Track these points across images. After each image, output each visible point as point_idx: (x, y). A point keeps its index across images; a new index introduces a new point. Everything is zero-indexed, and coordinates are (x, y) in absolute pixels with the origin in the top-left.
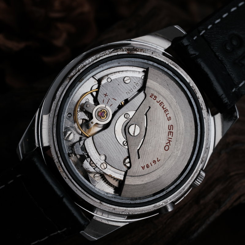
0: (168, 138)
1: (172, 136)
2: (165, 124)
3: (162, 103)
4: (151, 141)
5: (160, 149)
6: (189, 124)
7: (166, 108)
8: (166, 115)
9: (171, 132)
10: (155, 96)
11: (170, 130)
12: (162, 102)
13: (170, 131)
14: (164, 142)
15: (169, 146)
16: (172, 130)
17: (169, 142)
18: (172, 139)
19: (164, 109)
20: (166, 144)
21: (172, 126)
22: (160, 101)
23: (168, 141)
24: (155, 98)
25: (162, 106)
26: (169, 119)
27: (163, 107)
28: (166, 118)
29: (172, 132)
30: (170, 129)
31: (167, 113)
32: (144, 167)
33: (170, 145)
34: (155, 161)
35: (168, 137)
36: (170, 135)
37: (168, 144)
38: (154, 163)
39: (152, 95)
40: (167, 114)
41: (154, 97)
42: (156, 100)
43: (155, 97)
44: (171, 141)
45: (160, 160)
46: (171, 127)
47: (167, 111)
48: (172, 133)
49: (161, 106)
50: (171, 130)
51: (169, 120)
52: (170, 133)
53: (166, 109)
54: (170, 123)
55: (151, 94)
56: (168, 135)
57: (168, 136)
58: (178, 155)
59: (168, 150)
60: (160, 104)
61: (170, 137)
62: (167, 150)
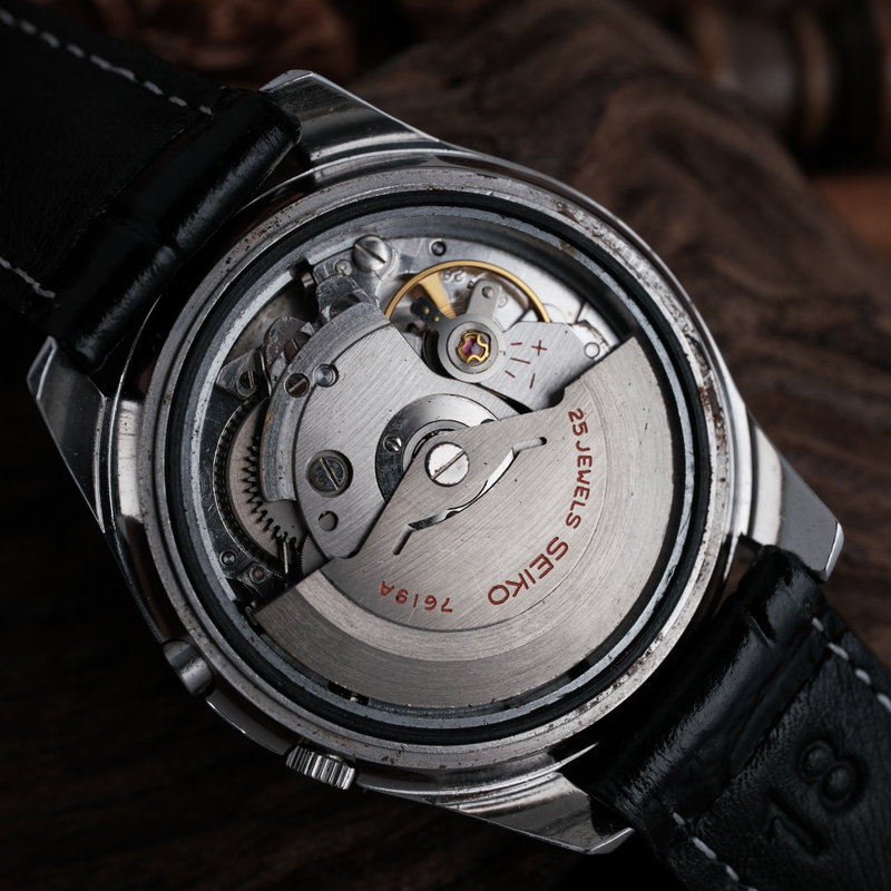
0: (526, 571)
1: (541, 577)
2: (550, 526)
3: (587, 461)
4: (470, 533)
5: (476, 580)
6: (619, 586)
7: (588, 483)
8: (575, 502)
9: (547, 561)
10: (584, 423)
11: (550, 553)
12: (590, 457)
13: (547, 556)
14: (506, 571)
15: (511, 595)
16: (558, 559)
17: (519, 585)
18: (534, 582)
19: (579, 480)
20: (507, 582)
21: (563, 548)
22: (588, 449)
23: (519, 581)
24: (578, 430)
25: (581, 469)
26: (573, 521)
27: (581, 473)
28: (567, 510)
29: (550, 564)
30: (552, 549)
31: (582, 500)
32: (390, 590)
33: (514, 596)
34: (435, 601)
35: (528, 568)
36: (539, 568)
37: (512, 589)
38: (427, 602)
39: (579, 414)
40: (579, 503)
41: (580, 426)
42: (577, 438)
43: (584, 427)
44: (527, 587)
45: (451, 610)
46: (558, 547)
47: (585, 492)
48: (546, 566)
49: (579, 465)
50: (552, 558)
51: (569, 524)
52: (542, 560)
53: (586, 486)
54: (568, 534)
55: (579, 410)
56: (531, 561)
57: (531, 566)
58: (515, 646)
59: (496, 603)
60: (580, 457)
61: (534, 571)
62: (492, 601)
